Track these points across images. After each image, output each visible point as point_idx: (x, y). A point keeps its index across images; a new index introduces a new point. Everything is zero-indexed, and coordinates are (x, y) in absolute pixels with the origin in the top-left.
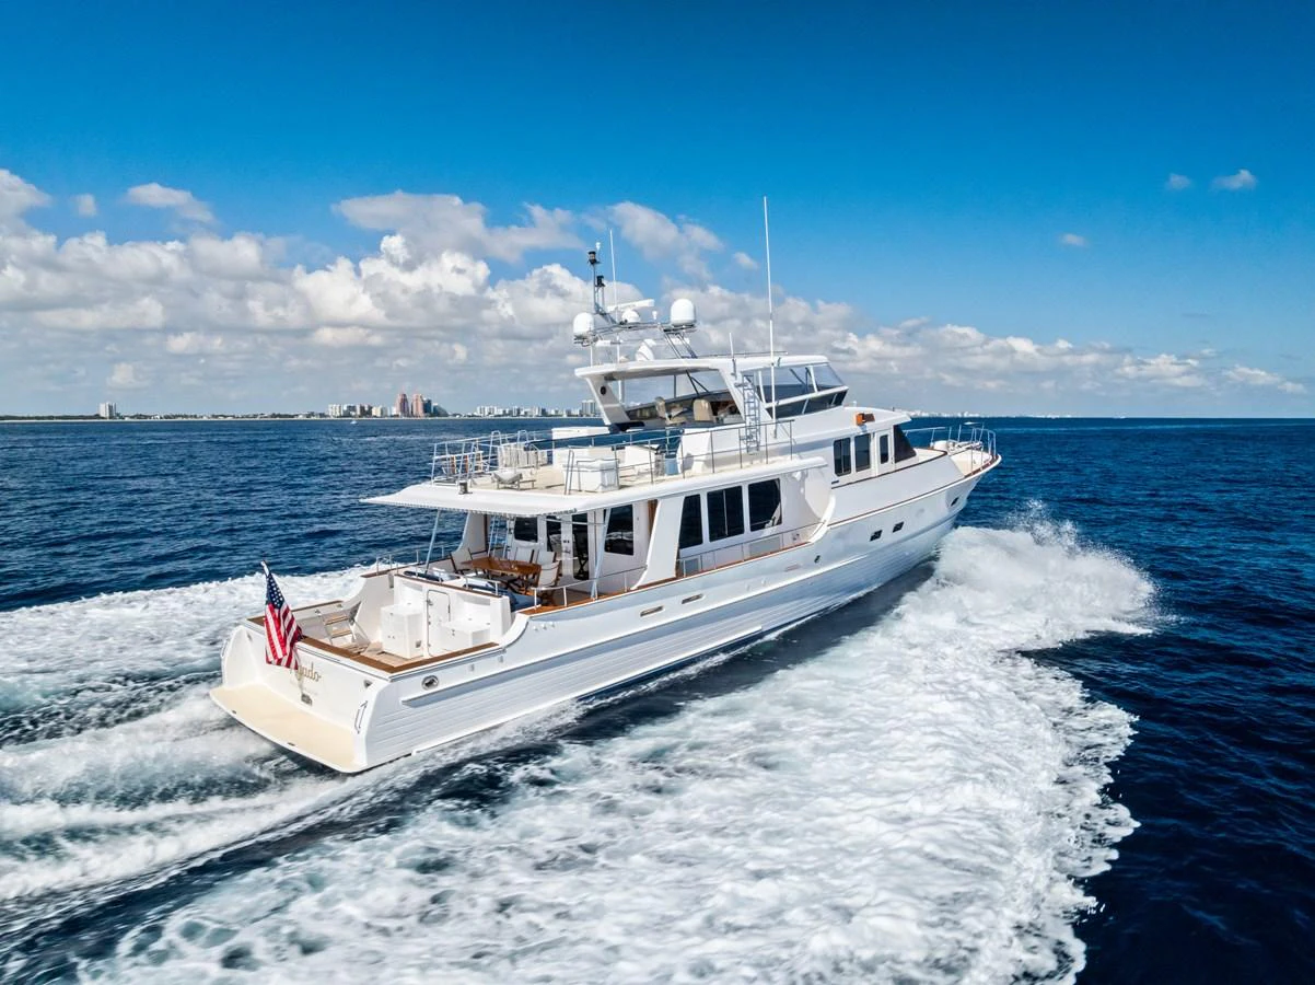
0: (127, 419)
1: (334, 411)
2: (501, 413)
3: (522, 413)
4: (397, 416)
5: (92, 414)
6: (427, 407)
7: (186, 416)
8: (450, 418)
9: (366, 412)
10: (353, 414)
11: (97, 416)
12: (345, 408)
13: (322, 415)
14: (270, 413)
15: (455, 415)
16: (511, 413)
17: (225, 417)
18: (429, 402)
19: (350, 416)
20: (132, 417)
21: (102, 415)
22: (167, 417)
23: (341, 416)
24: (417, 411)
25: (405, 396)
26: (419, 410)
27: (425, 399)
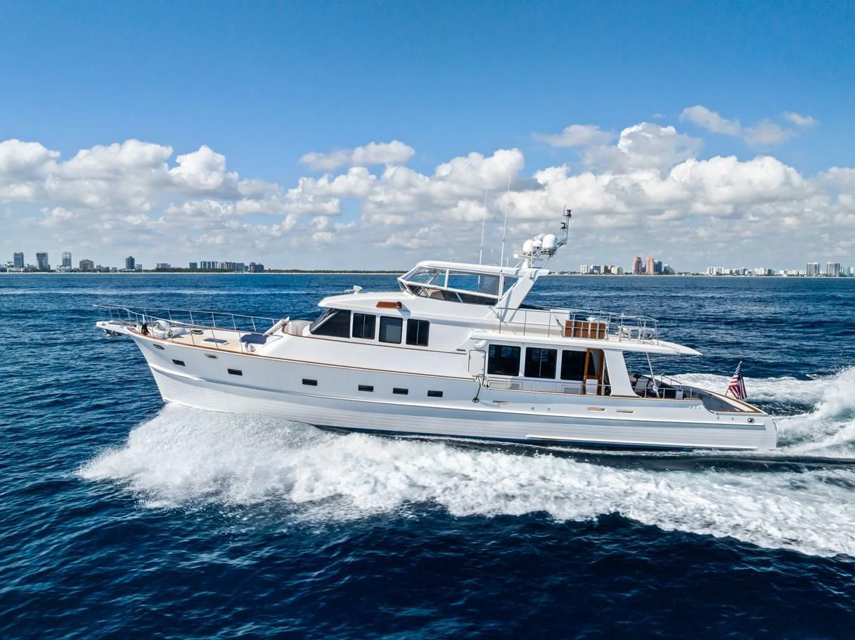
1: (583, 270)
2: (728, 272)
3: (746, 273)
4: (631, 273)
6: (658, 267)
8: (677, 275)
9: (607, 271)
10: (597, 271)
12: (592, 268)
13: (573, 273)
15: (681, 273)
18: (660, 263)
19: (594, 273)
23: (586, 274)
24: (649, 270)
25: (639, 258)
26: (650, 269)
27: (656, 261)
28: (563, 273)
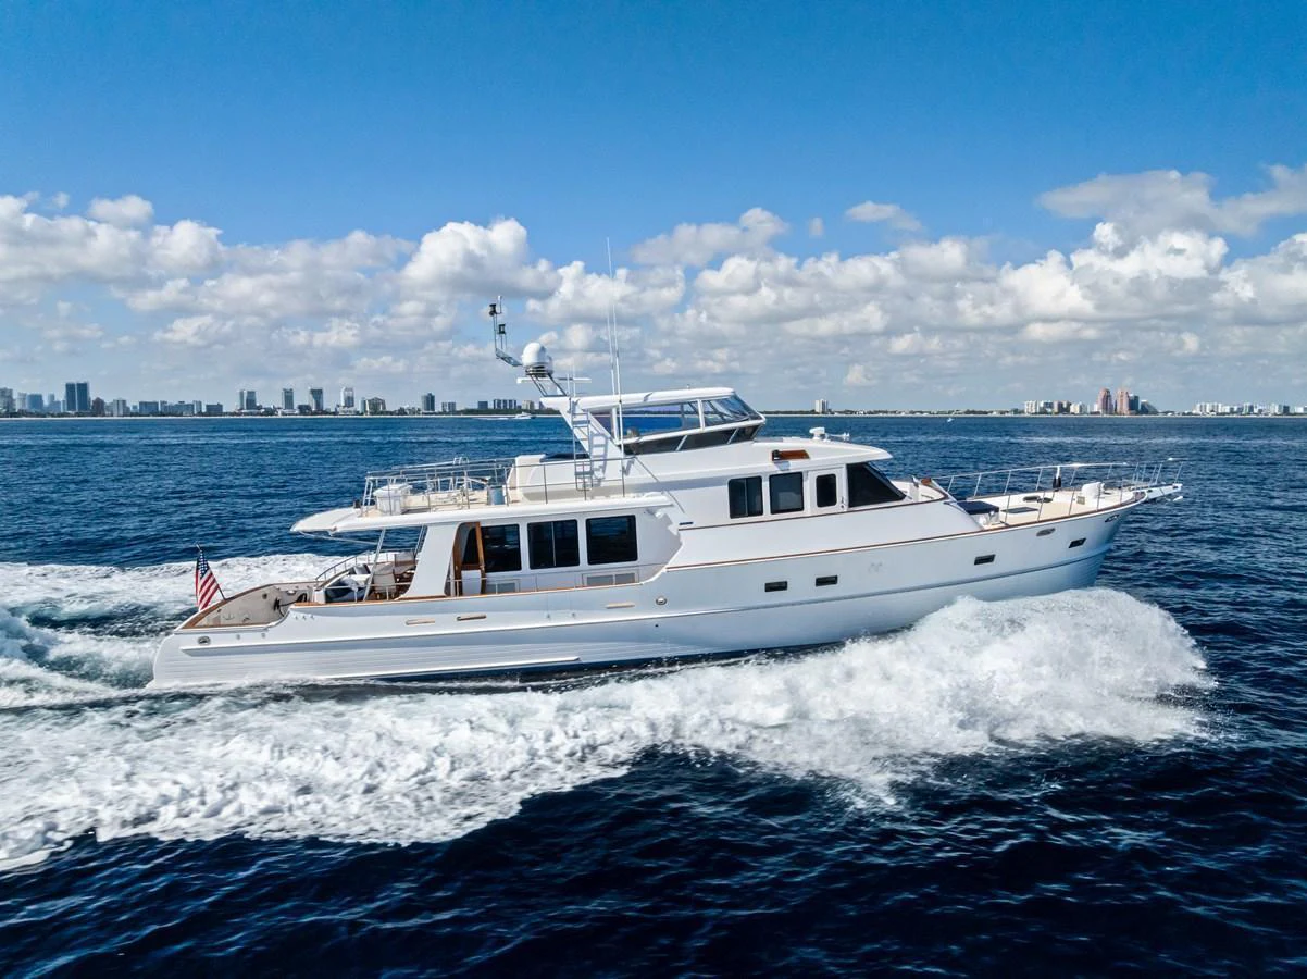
0: (836, 414)
1: (1030, 408)
2: (1227, 411)
3: (1256, 411)
4: (1098, 413)
5: (810, 410)
6: (1133, 404)
7: (886, 412)
8: (1160, 415)
9: (1063, 409)
10: (1049, 410)
11: (813, 412)
12: (1042, 405)
13: (1016, 411)
14: (963, 410)
15: (1166, 413)
16: (1240, 410)
17: (922, 413)
18: (1136, 398)
19: (1046, 413)
20: (840, 413)
21: (817, 411)
22: (870, 413)
23: (1036, 413)
24: (1121, 408)
25: (1108, 391)
26: (1123, 407)
27: (1131, 395)
28: (1002, 413)
